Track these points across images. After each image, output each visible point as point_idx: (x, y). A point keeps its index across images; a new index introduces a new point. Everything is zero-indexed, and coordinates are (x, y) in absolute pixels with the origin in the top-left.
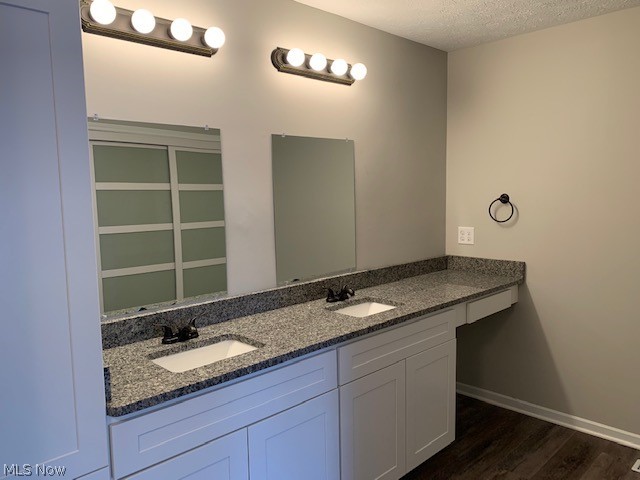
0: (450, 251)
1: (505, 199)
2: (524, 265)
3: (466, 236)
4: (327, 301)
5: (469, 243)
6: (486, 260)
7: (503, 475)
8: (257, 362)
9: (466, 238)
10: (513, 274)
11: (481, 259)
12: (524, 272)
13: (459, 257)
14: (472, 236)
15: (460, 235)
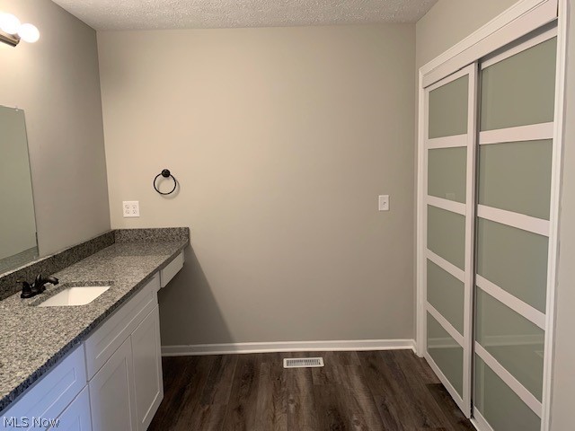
0: (115, 225)
1: (166, 174)
2: (187, 229)
3: (131, 209)
4: (23, 297)
5: (134, 215)
6: (154, 230)
7: (208, 409)
8: (16, 385)
9: (130, 212)
10: (178, 239)
11: (149, 229)
12: (188, 236)
13: (127, 230)
14: (137, 209)
15: (125, 209)
